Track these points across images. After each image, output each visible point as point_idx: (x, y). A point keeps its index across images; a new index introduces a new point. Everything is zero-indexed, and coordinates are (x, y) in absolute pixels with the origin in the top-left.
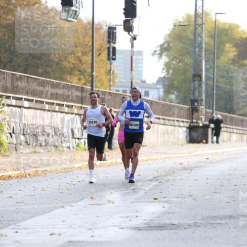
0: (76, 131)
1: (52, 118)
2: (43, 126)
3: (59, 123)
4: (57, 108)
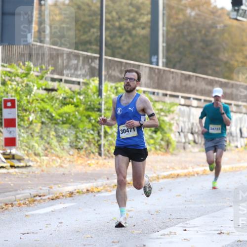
0: (244, 130)
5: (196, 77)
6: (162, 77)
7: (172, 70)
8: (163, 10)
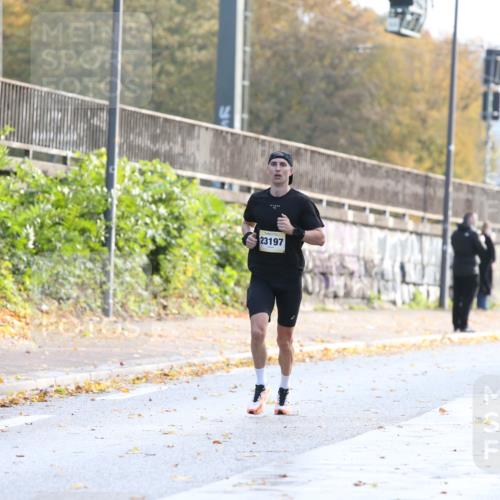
0: (409, 268)
1: (360, 239)
2: (342, 257)
3: (376, 250)
4: (372, 218)
5: (313, 152)
6: (240, 152)
7: (262, 137)
8: (246, 9)
